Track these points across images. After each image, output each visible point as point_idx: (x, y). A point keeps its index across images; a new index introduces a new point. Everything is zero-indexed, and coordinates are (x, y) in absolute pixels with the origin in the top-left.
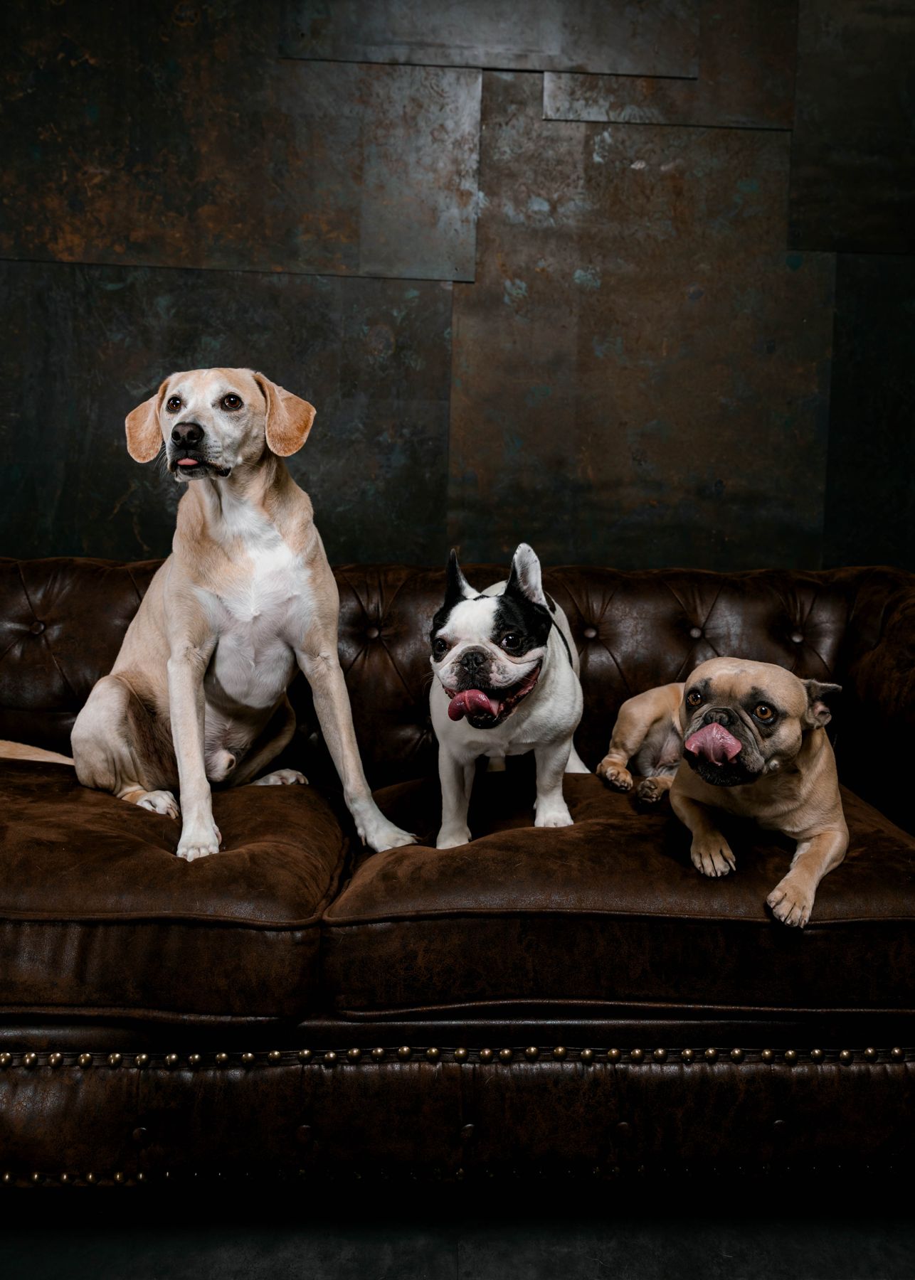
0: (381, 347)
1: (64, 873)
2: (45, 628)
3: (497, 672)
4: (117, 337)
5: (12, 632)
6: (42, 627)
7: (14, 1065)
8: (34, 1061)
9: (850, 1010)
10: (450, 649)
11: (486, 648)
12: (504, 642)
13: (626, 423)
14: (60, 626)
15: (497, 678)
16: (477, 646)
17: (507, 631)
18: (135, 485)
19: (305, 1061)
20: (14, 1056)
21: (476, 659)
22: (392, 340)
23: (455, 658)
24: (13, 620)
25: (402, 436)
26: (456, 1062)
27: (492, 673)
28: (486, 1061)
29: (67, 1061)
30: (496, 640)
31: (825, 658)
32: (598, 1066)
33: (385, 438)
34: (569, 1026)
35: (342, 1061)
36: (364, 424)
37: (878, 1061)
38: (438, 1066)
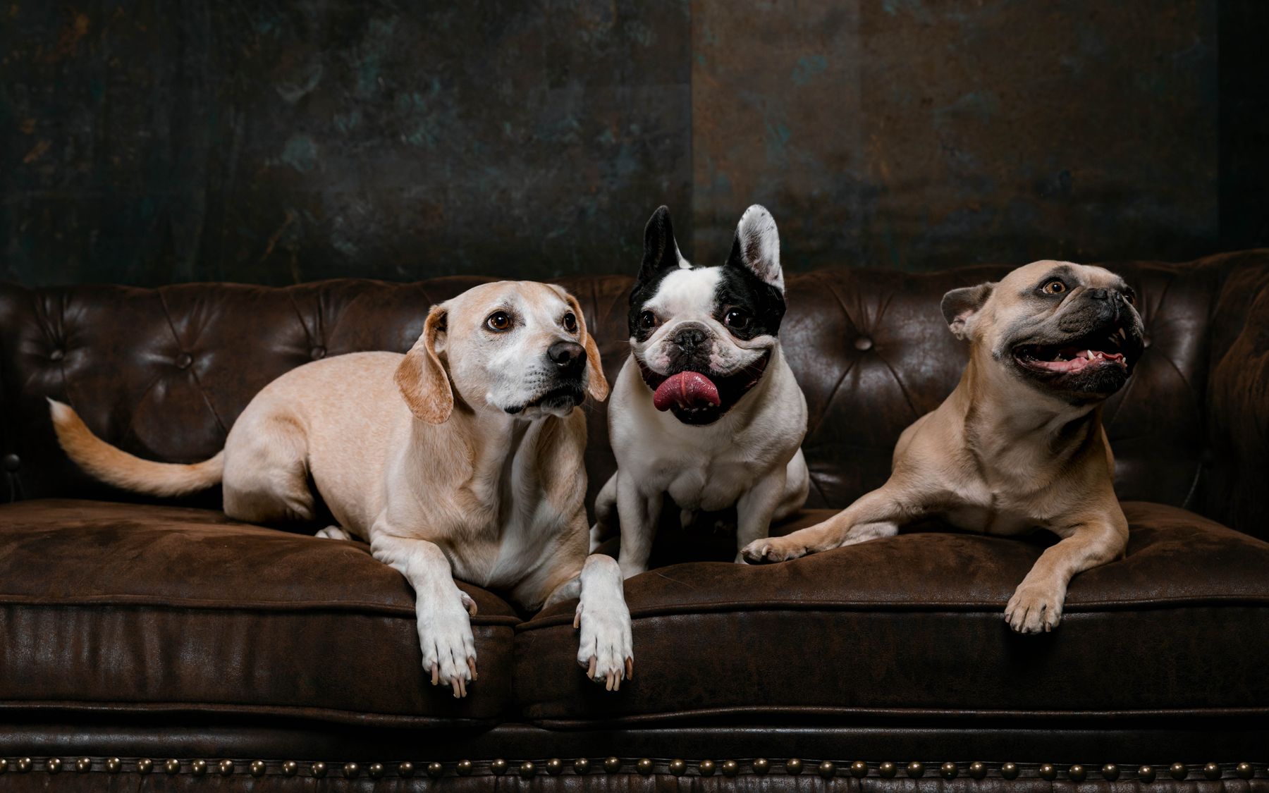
0: (598, 18)
1: (228, 565)
2: (193, 361)
3: (719, 354)
4: (266, 27)
5: (155, 365)
6: (189, 360)
7: (182, 772)
8: (203, 769)
9: (1146, 712)
10: (660, 325)
11: (707, 326)
12: (727, 319)
13: (931, 100)
14: (210, 356)
15: (717, 361)
16: (695, 323)
17: (731, 304)
18: (292, 215)
19: (498, 772)
20: (182, 763)
21: (694, 337)
22: (612, 8)
23: (667, 335)
24: (155, 351)
25: (629, 133)
26: (672, 774)
27: (712, 353)
28: (708, 774)
29: (238, 770)
30: (719, 316)
31: (1180, 365)
32: (840, 781)
33: (608, 137)
34: (804, 735)
35: (541, 772)
36: (581, 121)
37: (1189, 778)
38: (651, 779)
